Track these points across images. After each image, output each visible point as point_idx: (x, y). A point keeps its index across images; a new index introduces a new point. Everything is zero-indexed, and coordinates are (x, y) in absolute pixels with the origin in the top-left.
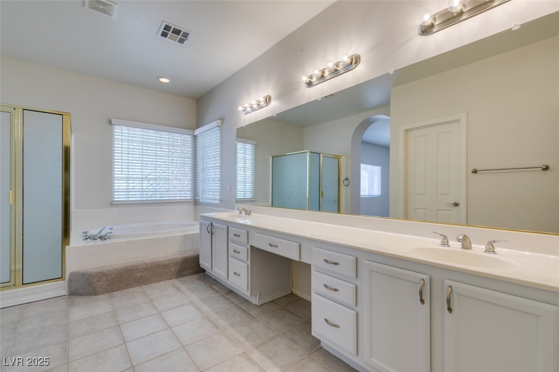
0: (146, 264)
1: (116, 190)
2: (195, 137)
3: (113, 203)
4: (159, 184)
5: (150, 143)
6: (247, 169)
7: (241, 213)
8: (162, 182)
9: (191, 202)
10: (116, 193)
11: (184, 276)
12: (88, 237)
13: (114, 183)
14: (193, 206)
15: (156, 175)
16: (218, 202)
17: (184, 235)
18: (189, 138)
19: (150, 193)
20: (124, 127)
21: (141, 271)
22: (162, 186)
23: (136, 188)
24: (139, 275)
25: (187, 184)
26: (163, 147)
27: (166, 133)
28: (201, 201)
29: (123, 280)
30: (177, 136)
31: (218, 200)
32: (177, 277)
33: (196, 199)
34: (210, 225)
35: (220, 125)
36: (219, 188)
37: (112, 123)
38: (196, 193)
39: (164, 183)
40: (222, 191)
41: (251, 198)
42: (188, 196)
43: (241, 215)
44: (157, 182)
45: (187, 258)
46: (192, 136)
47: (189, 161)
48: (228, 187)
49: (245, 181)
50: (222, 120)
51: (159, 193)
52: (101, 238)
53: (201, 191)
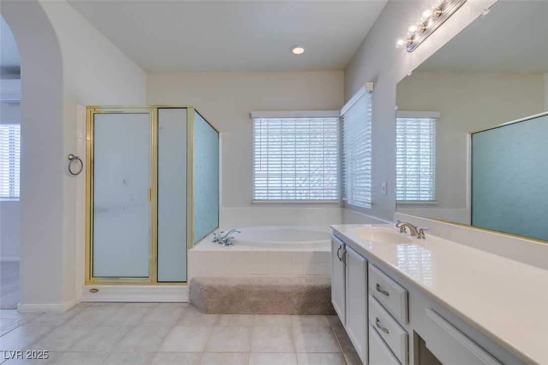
0: (261, 287)
1: (256, 188)
2: (341, 119)
3: (253, 202)
4: (314, 180)
5: (288, 134)
6: (421, 157)
7: (403, 230)
8: (317, 179)
9: (337, 204)
10: (257, 192)
11: (310, 314)
12: (216, 240)
13: (255, 180)
14: (340, 209)
15: (309, 170)
16: (369, 206)
17: (315, 252)
18: (334, 122)
19: (304, 192)
20: (263, 119)
21: (254, 295)
22: (316, 183)
23: (289, 185)
24: (252, 299)
25: (333, 180)
26: (303, 137)
27: (306, 119)
28: (349, 202)
29: (234, 301)
30: (319, 122)
31: (369, 203)
32: (300, 314)
33: (344, 200)
34: (342, 247)
35: (372, 89)
36: (369, 185)
37: (252, 117)
38: (344, 191)
39: (318, 180)
40: (374, 190)
41: (429, 201)
42: (334, 195)
43: (403, 234)
44: (311, 179)
45: (314, 287)
46: (338, 118)
47: (334, 151)
48: (384, 184)
49: (419, 175)
50: (375, 81)
51: (313, 191)
52: (226, 241)
53: (349, 189)
